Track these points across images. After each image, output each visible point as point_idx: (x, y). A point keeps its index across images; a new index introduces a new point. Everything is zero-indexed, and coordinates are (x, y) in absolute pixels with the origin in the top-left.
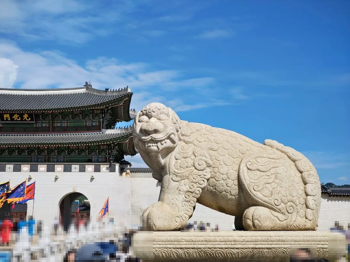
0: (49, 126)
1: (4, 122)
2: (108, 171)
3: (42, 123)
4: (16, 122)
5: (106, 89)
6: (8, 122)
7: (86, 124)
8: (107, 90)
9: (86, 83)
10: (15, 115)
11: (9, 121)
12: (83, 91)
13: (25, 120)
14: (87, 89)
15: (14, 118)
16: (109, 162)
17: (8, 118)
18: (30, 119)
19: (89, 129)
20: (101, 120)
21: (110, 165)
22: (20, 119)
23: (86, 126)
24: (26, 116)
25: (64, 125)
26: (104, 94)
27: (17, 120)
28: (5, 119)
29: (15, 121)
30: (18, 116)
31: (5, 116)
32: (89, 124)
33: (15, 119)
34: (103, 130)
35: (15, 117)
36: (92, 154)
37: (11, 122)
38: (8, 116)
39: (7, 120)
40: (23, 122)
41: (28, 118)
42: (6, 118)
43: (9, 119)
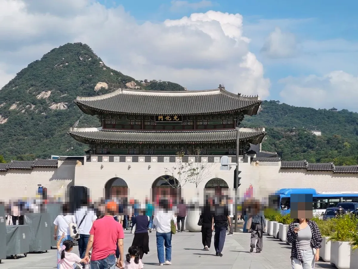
0: (193, 124)
1: (158, 122)
2: (243, 162)
3: (188, 122)
4: (168, 122)
5: (238, 94)
6: (161, 122)
7: (222, 123)
8: (239, 94)
9: (220, 85)
10: (167, 117)
11: (162, 121)
12: (218, 92)
13: (175, 120)
14: (221, 91)
15: (166, 119)
16: (242, 155)
17: (162, 119)
18: (179, 119)
19: (224, 127)
20: (235, 120)
21: (244, 157)
22: (171, 119)
23: (223, 124)
24: (175, 118)
25: (205, 123)
26: (237, 98)
27: (168, 121)
28: (159, 120)
29: (167, 121)
30: (170, 117)
31: (159, 117)
32: (225, 123)
33: (167, 120)
34: (237, 128)
35: (167, 118)
36: (228, 148)
37: (164, 122)
38: (162, 117)
39: (160, 120)
40: (173, 122)
41: (177, 119)
42: (160, 119)
43: (162, 120)
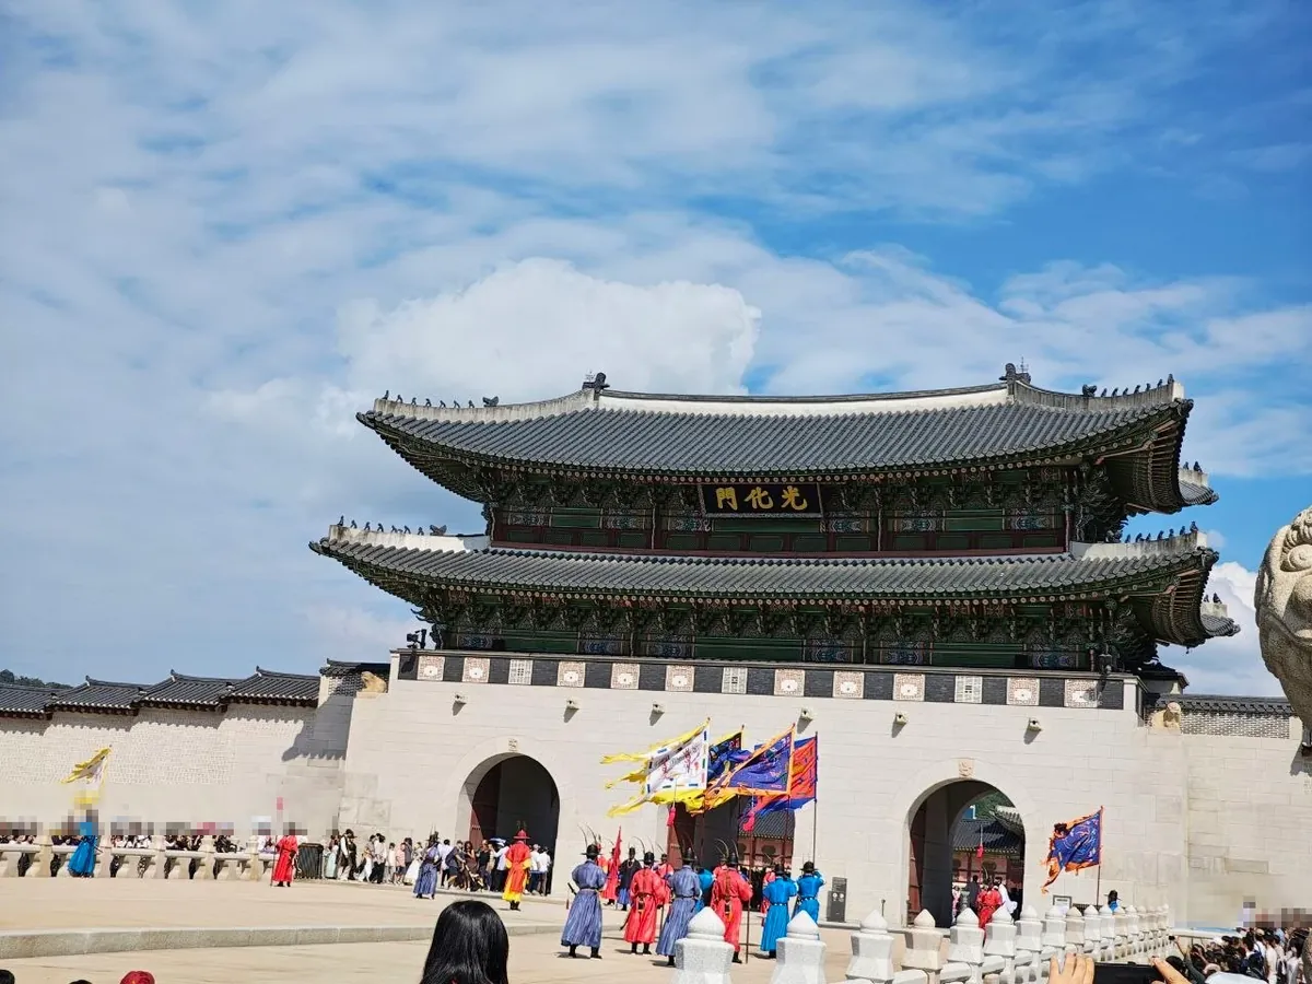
0: (874, 529)
1: (717, 515)
2: (1095, 704)
3: (849, 518)
4: (758, 515)
5: (1084, 389)
6: (729, 515)
7: (1008, 524)
8: (1088, 392)
9: (1010, 368)
10: (753, 491)
11: (731, 511)
12: (999, 397)
13: (789, 509)
14: (1011, 392)
15: (751, 500)
16: (1096, 670)
17: (730, 500)
18: (805, 505)
19: (1019, 541)
20: (1067, 507)
21: (1103, 682)
22: (771, 504)
23: (1009, 530)
24: (791, 495)
25: (928, 525)
26: (1079, 410)
27: (759, 510)
28: (721, 506)
29: (756, 511)
30: (766, 493)
31: (721, 494)
32: (1020, 523)
33: (755, 506)
34: (1076, 546)
35: (756, 496)
36: (1031, 638)
37: (741, 516)
38: (730, 493)
39: (727, 509)
40: (782, 515)
41: (799, 501)
42: (725, 501)
43: (734, 506)
